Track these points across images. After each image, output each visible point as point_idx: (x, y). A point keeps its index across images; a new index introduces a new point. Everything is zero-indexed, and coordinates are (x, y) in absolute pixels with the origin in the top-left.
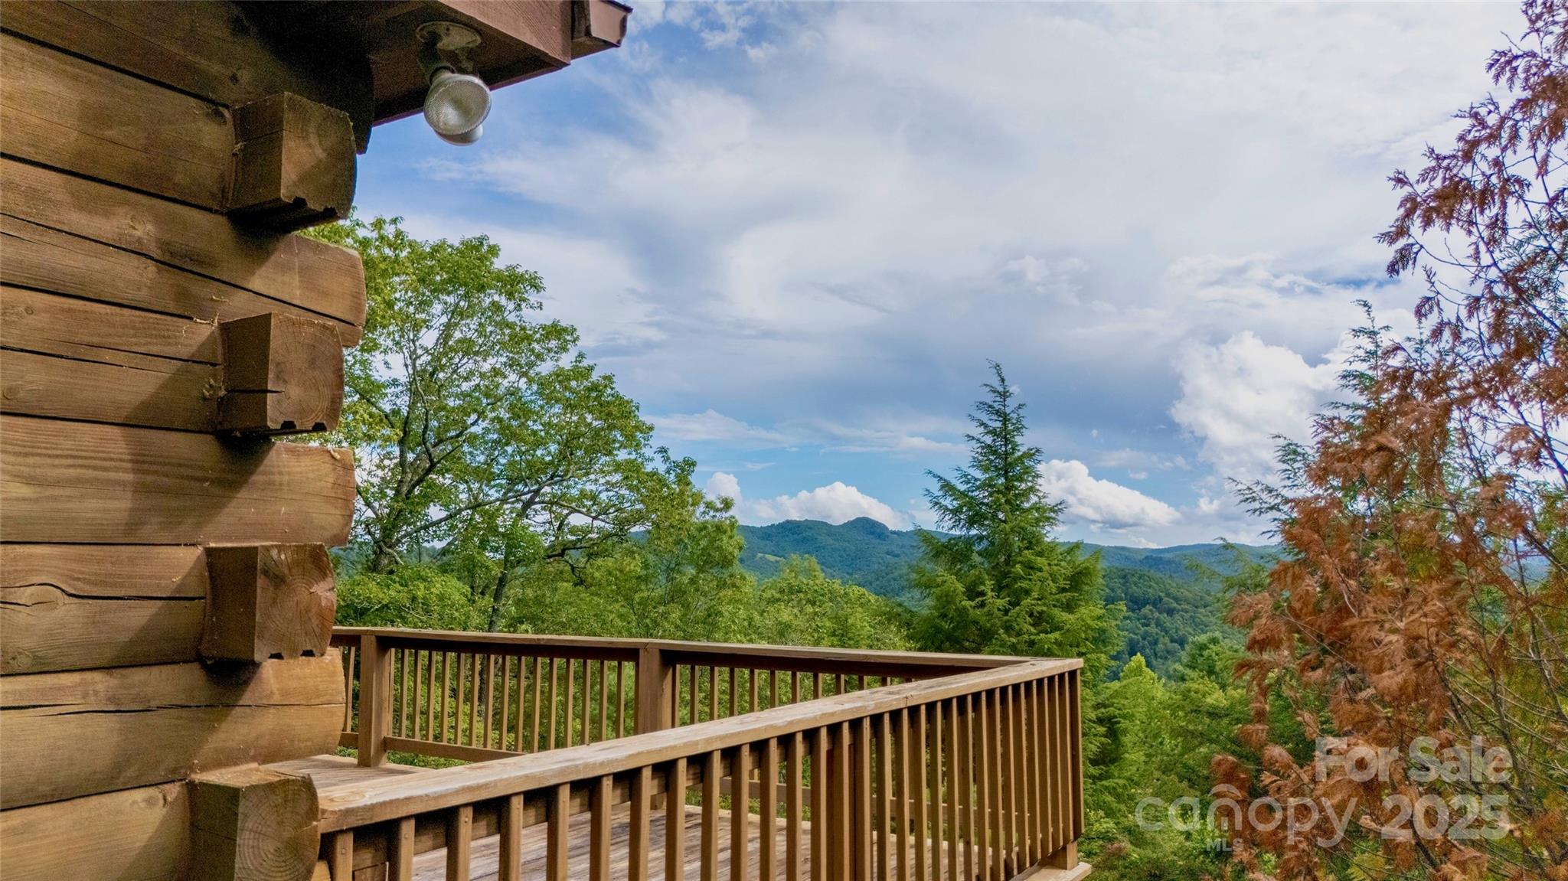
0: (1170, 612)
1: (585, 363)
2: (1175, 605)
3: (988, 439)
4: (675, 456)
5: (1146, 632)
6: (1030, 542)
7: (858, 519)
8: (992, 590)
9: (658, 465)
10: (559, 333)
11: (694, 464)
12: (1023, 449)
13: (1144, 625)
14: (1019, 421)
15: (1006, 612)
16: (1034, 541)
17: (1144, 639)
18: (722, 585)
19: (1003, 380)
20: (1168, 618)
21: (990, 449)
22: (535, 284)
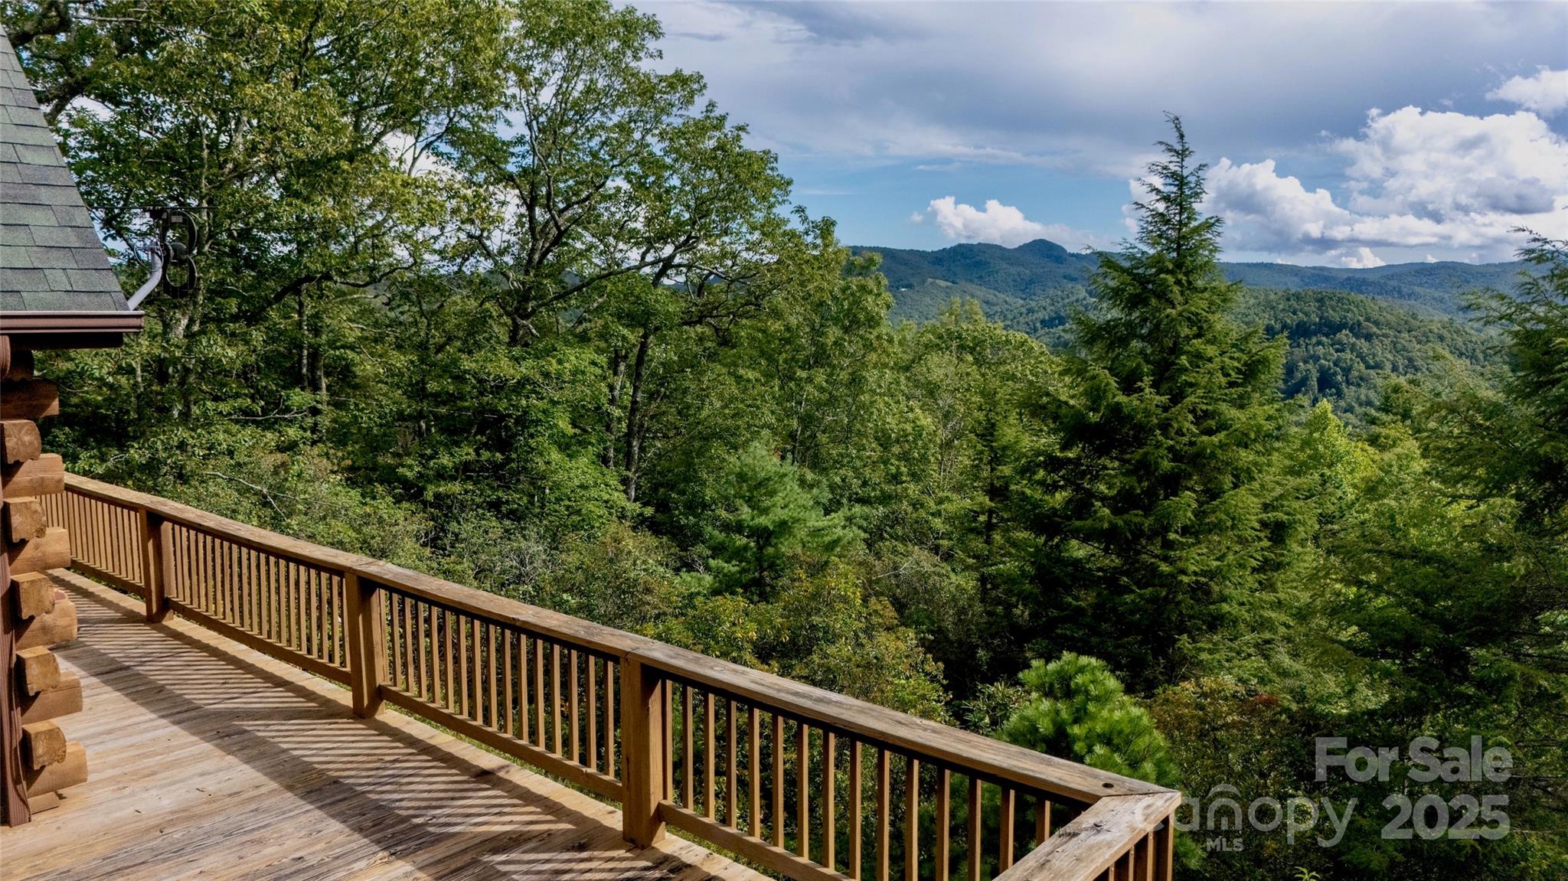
0: (1368, 337)
1: (717, 112)
2: (1375, 329)
3: (1161, 207)
4: (815, 215)
5: (1339, 360)
6: (1200, 328)
7: (1035, 241)
8: (1151, 386)
9: (795, 224)
10: (684, 83)
11: (833, 223)
12: (1201, 219)
13: (1337, 351)
14: (1198, 184)
15: (1166, 409)
16: (1205, 326)
17: (1336, 365)
18: (869, 347)
19: (1182, 136)
20: (1367, 344)
21: (1163, 218)
22: (652, 28)
